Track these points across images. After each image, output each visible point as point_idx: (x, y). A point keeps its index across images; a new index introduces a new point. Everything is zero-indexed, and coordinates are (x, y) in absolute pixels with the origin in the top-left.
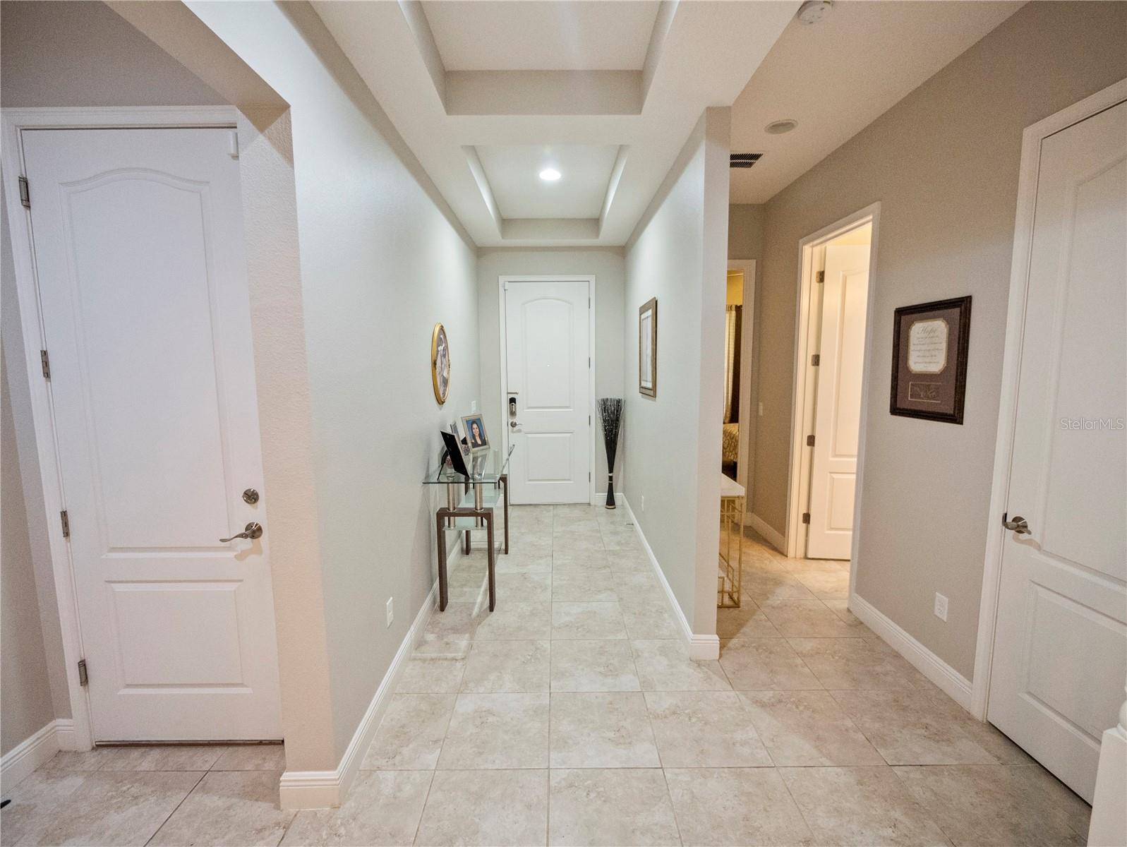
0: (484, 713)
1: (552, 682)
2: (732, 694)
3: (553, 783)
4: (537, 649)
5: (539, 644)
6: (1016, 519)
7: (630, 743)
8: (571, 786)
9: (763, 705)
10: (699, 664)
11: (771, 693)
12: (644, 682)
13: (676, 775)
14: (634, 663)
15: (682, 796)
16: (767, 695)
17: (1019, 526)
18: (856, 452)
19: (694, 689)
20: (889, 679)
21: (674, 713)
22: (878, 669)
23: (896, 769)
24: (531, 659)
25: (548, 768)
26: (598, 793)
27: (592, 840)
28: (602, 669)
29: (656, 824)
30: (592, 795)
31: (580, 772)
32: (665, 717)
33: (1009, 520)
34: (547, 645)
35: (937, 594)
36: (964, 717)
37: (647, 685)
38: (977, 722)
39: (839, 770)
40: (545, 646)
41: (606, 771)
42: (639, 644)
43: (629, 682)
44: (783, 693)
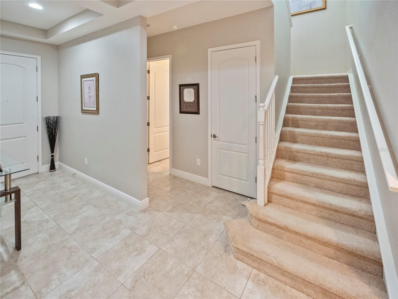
0: (66, 295)
1: (92, 255)
2: (161, 213)
3: (129, 287)
4: (70, 248)
5: (69, 245)
6: (214, 135)
7: (144, 250)
8: (136, 281)
9: (171, 211)
10: (144, 211)
11: (170, 207)
12: (131, 228)
13: (166, 247)
14: (122, 224)
15: (172, 251)
16: (170, 208)
17: (215, 136)
18: (169, 125)
19: (149, 219)
20: (191, 187)
21: (150, 231)
22: (187, 186)
23: (207, 207)
24: (71, 255)
25: (122, 284)
26: (148, 274)
27: (159, 288)
28: (111, 235)
29: (172, 265)
30: (147, 277)
31: (136, 274)
32: (148, 234)
33: (212, 136)
34: (75, 243)
35: (197, 159)
36: (208, 187)
37: (133, 229)
38: (211, 187)
39: (198, 215)
40: (73, 244)
41: (144, 265)
42: (117, 217)
43: (125, 232)
44: (173, 205)
